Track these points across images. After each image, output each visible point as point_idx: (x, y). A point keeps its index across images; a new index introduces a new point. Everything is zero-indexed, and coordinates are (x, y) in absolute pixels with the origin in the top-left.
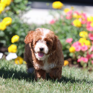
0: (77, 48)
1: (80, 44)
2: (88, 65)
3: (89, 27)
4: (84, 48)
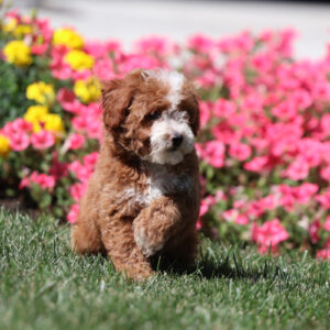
0: (19, 142)
1: (26, 127)
2: (54, 200)
3: (60, 66)
4: (42, 140)
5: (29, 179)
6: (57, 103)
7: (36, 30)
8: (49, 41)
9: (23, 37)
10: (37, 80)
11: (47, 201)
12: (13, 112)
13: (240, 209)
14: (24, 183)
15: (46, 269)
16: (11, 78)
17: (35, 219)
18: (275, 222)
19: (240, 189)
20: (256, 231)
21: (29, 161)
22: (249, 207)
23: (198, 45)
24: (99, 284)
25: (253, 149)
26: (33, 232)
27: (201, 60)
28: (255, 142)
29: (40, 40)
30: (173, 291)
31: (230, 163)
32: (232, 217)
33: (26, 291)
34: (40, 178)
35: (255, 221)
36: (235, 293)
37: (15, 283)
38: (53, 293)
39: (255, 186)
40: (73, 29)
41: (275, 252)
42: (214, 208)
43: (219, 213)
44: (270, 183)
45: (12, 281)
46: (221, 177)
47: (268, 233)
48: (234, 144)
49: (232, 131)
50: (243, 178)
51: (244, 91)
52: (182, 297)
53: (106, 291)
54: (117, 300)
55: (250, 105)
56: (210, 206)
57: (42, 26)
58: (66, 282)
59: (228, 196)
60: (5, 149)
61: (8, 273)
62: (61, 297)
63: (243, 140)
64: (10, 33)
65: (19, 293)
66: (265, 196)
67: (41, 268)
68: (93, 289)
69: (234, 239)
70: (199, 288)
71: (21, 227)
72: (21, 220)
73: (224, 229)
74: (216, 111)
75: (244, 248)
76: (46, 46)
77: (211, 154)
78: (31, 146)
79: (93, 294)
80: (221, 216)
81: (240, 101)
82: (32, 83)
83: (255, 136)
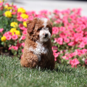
0: (8, 38)
1: (10, 34)
2: (18, 53)
3: (19, 18)
4: (14, 37)
5: (11, 47)
6: (19, 27)
7: (13, 8)
8: (16, 11)
9: (10, 10)
10: (13, 21)
11: (16, 53)
12: (7, 30)
13: (67, 55)
14: (10, 48)
15: (15, 71)
16: (7, 21)
17: (13, 58)
18: (76, 59)
19: (67, 50)
20: (71, 61)
21: (11, 43)
22: (69, 55)
23: (56, 12)
24: (29, 75)
25: (70, 40)
26: (12, 61)
27: (57, 16)
28: (71, 38)
29: (14, 11)
30: (49, 77)
31: (64, 43)
32: (65, 58)
33: (10, 77)
34: (14, 47)
35: (71, 59)
36: (65, 78)
37: (7, 75)
38: (17, 78)
39: (71, 50)
40: (23, 8)
41: (76, 67)
42: (60, 55)
43: (61, 57)
44: (74, 49)
45: (6, 74)
46: (62, 47)
47: (74, 62)
48: (65, 38)
49: (65, 35)
50: (67, 47)
51: (68, 24)
52: (51, 79)
53: (31, 77)
54: (34, 79)
55: (69, 28)
56: (59, 55)
57: (15, 7)
58: (21, 75)
59: (63, 52)
60: (5, 39)
61: (6, 72)
62: (19, 79)
63: (68, 37)
64: (6, 9)
65: (8, 77)
66: (73, 52)
67: (14, 71)
68: (28, 76)
69: (65, 63)
70: (56, 76)
71: (9, 60)
72: (9, 58)
73: (62, 61)
74: (61, 30)
75: (68, 66)
76: (16, 12)
77: (59, 41)
78: (11, 39)
79: (28, 78)
80: (62, 57)
81: (67, 27)
82: (12, 22)
83: (71, 36)
